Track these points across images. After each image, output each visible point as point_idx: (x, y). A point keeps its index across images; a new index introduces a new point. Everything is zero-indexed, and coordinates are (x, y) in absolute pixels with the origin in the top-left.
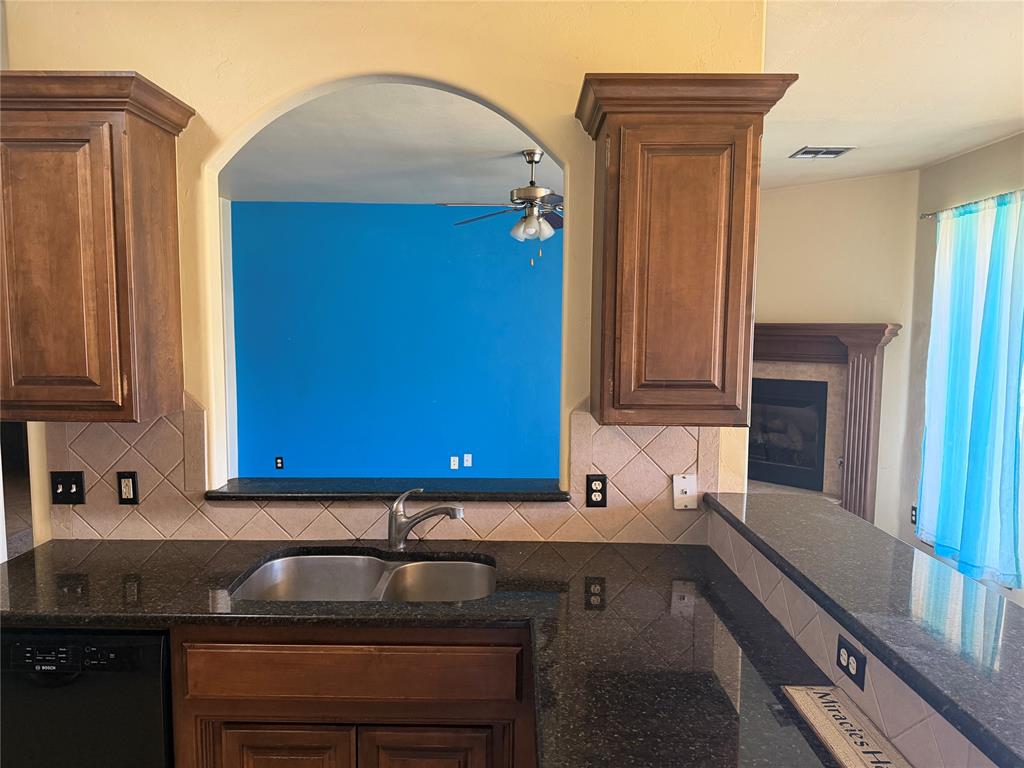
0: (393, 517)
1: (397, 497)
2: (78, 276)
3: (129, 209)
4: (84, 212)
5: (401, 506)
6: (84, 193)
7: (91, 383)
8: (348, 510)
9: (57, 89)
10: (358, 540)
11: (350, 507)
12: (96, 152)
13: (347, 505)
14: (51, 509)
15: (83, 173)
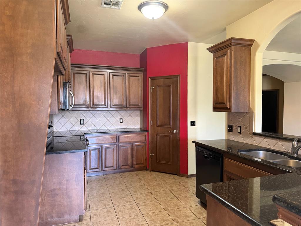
0: (293, 146)
1: (294, 140)
2: (224, 82)
3: (233, 66)
4: (225, 69)
5: (296, 142)
6: (225, 64)
7: (225, 104)
8: (285, 143)
9: (222, 45)
10: (287, 152)
11: (285, 142)
12: (227, 56)
13: (284, 141)
14: (228, 133)
15: (226, 61)
